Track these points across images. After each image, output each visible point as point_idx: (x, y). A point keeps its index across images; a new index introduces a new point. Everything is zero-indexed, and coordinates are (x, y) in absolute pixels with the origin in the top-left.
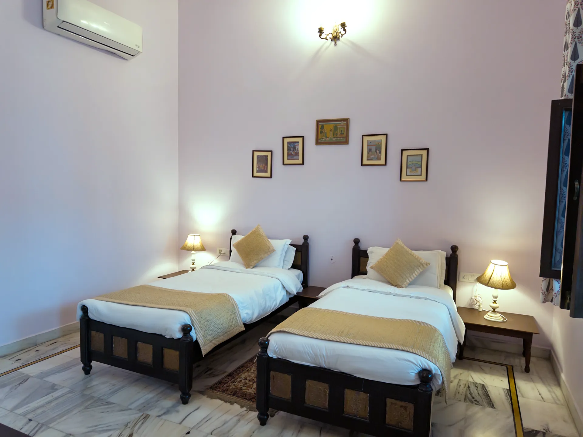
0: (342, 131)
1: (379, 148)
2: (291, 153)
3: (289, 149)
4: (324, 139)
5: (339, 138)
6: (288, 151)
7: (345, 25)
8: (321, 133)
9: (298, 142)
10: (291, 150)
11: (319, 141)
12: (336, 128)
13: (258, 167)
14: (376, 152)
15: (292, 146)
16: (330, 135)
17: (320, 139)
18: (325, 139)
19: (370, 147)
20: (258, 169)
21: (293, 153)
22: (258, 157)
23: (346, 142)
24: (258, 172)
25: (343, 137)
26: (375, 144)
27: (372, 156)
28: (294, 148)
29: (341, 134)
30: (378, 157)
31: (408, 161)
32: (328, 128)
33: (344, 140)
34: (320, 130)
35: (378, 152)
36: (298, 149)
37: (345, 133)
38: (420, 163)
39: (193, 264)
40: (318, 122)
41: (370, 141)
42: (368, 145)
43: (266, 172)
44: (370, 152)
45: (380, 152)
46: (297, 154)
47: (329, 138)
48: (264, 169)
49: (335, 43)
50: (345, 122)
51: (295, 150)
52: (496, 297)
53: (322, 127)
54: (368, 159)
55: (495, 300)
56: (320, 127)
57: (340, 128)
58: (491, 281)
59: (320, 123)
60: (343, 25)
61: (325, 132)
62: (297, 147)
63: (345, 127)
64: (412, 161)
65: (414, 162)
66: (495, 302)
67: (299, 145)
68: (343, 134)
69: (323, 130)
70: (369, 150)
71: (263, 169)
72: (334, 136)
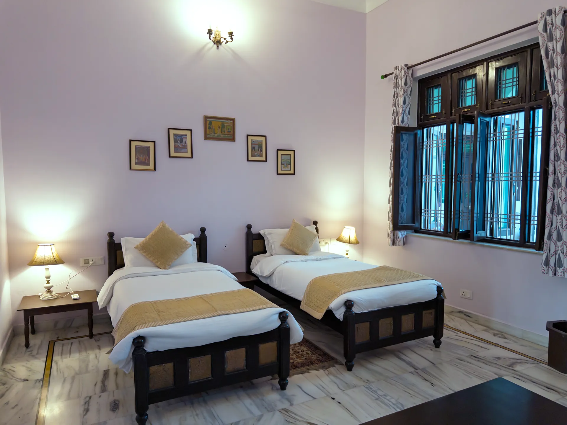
0: (229, 129)
1: (260, 147)
2: (178, 145)
3: (175, 141)
4: (212, 135)
5: (226, 135)
6: (174, 143)
7: (233, 34)
8: (209, 129)
9: (186, 135)
10: (178, 143)
11: (208, 136)
12: (223, 126)
13: (137, 159)
14: (258, 150)
15: (179, 138)
16: (218, 131)
17: (209, 134)
18: (214, 135)
19: (254, 145)
20: (137, 161)
21: (180, 146)
22: (136, 148)
23: (233, 139)
24: (137, 164)
25: (230, 135)
26: (257, 143)
27: (255, 154)
28: (182, 141)
29: (228, 131)
30: (260, 155)
31: (282, 159)
32: (216, 124)
33: (232, 137)
34: (208, 126)
35: (260, 150)
36: (186, 142)
37: (232, 131)
38: (290, 161)
39: (48, 282)
40: (206, 118)
41: (254, 140)
42: (252, 144)
43: (148, 164)
44: (254, 150)
45: (262, 151)
46: (185, 147)
47: (217, 134)
48: (146, 160)
49: (218, 47)
50: (232, 121)
51: (183, 142)
52: (348, 251)
53: (210, 123)
54: (252, 156)
55: (347, 252)
56: (208, 122)
57: (227, 126)
58: (350, 240)
59: (208, 119)
60: (231, 34)
61: (214, 128)
62: (184, 140)
63: (232, 125)
64: (285, 159)
65: (286, 160)
66: (347, 254)
67: (186, 138)
68: (230, 132)
69: (211, 126)
70: (253, 148)
71: (143, 161)
72: (222, 132)
